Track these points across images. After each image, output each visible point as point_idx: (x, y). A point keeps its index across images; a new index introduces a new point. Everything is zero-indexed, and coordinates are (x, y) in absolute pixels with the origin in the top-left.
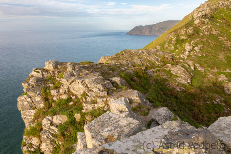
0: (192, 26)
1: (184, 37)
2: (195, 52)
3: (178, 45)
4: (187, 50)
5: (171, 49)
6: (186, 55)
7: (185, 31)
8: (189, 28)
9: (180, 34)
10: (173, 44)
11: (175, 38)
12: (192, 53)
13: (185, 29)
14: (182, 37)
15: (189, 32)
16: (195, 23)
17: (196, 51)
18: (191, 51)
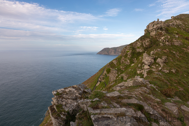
0: (148, 38)
1: (141, 50)
2: (158, 66)
3: (134, 59)
4: (146, 63)
5: (127, 63)
6: (146, 70)
7: (141, 43)
8: (145, 40)
9: (135, 47)
10: (128, 58)
11: (130, 52)
12: (155, 67)
13: (140, 41)
14: (138, 50)
15: (145, 44)
16: (151, 34)
17: (159, 64)
18: (153, 65)
